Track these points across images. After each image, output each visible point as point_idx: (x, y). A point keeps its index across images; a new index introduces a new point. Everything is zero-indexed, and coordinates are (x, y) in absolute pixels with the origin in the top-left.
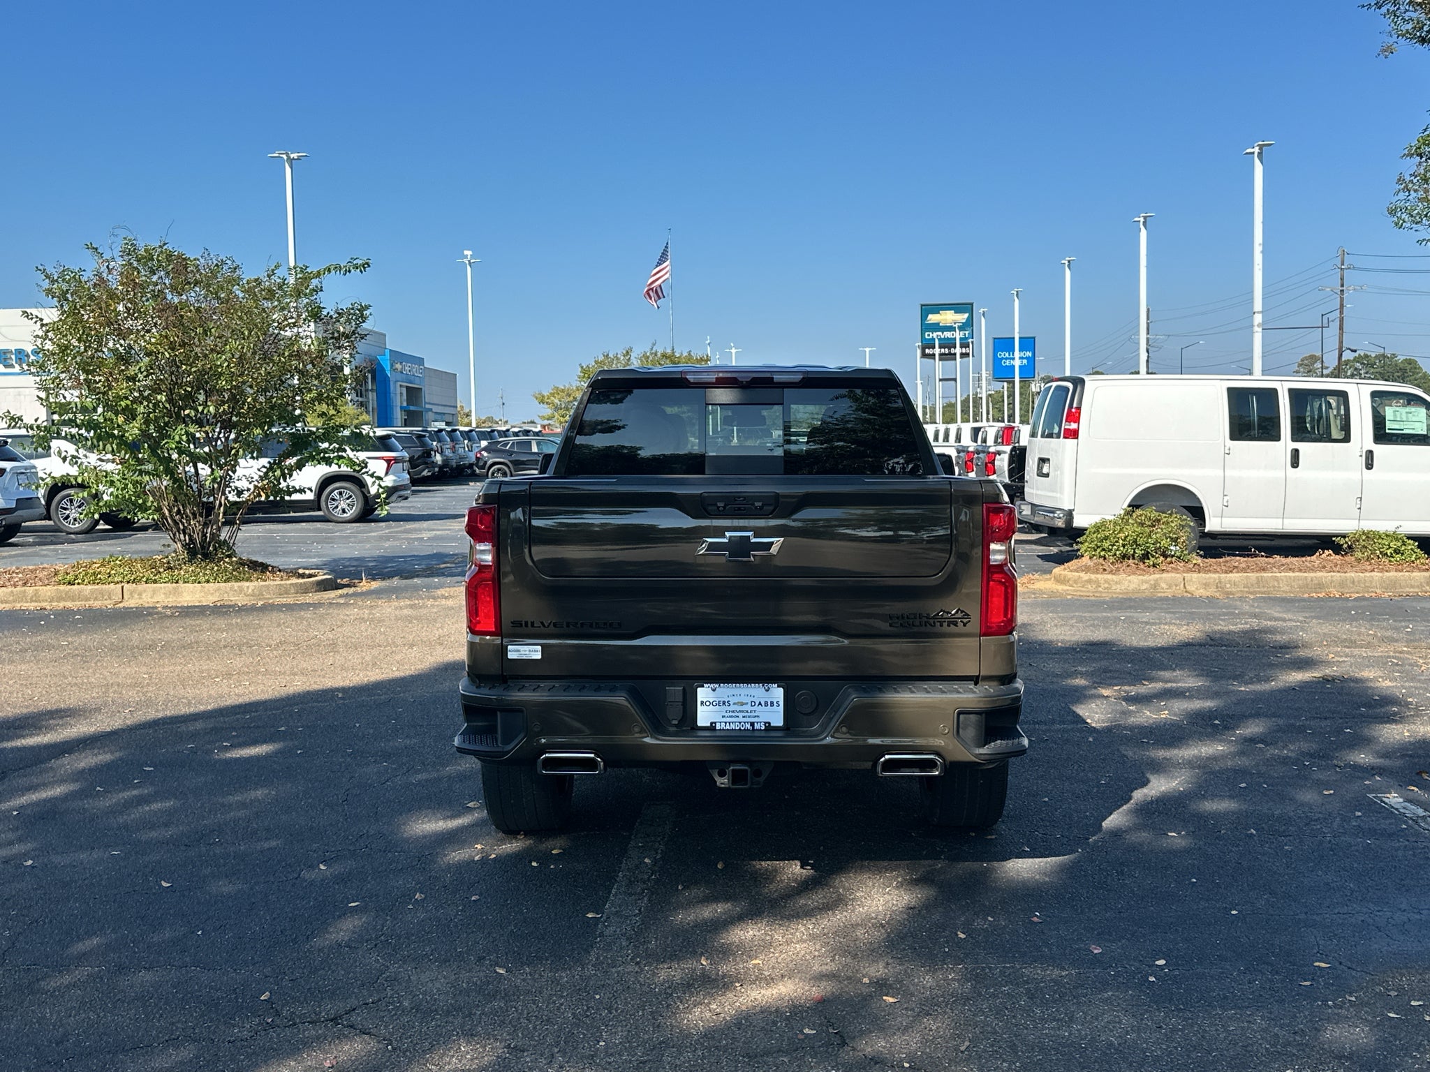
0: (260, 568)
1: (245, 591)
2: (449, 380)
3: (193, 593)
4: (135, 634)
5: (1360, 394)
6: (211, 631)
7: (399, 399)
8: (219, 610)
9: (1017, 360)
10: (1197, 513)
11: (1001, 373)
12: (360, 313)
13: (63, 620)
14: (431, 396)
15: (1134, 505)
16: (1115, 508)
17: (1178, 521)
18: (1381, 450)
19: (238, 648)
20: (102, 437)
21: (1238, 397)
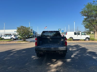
0: (27, 41)
1: (26, 42)
2: (37, 32)
3: (24, 42)
4: (21, 44)
5: (81, 33)
6: (24, 44)
7: (35, 33)
8: (25, 43)
9: (63, 31)
10: (73, 38)
11: (62, 32)
12: (32, 29)
13: (17, 44)
14: (36, 33)
15: (70, 38)
16: (69, 38)
17: (72, 39)
18: (82, 35)
19: (25, 45)
20: (19, 35)
21: (74, 33)
